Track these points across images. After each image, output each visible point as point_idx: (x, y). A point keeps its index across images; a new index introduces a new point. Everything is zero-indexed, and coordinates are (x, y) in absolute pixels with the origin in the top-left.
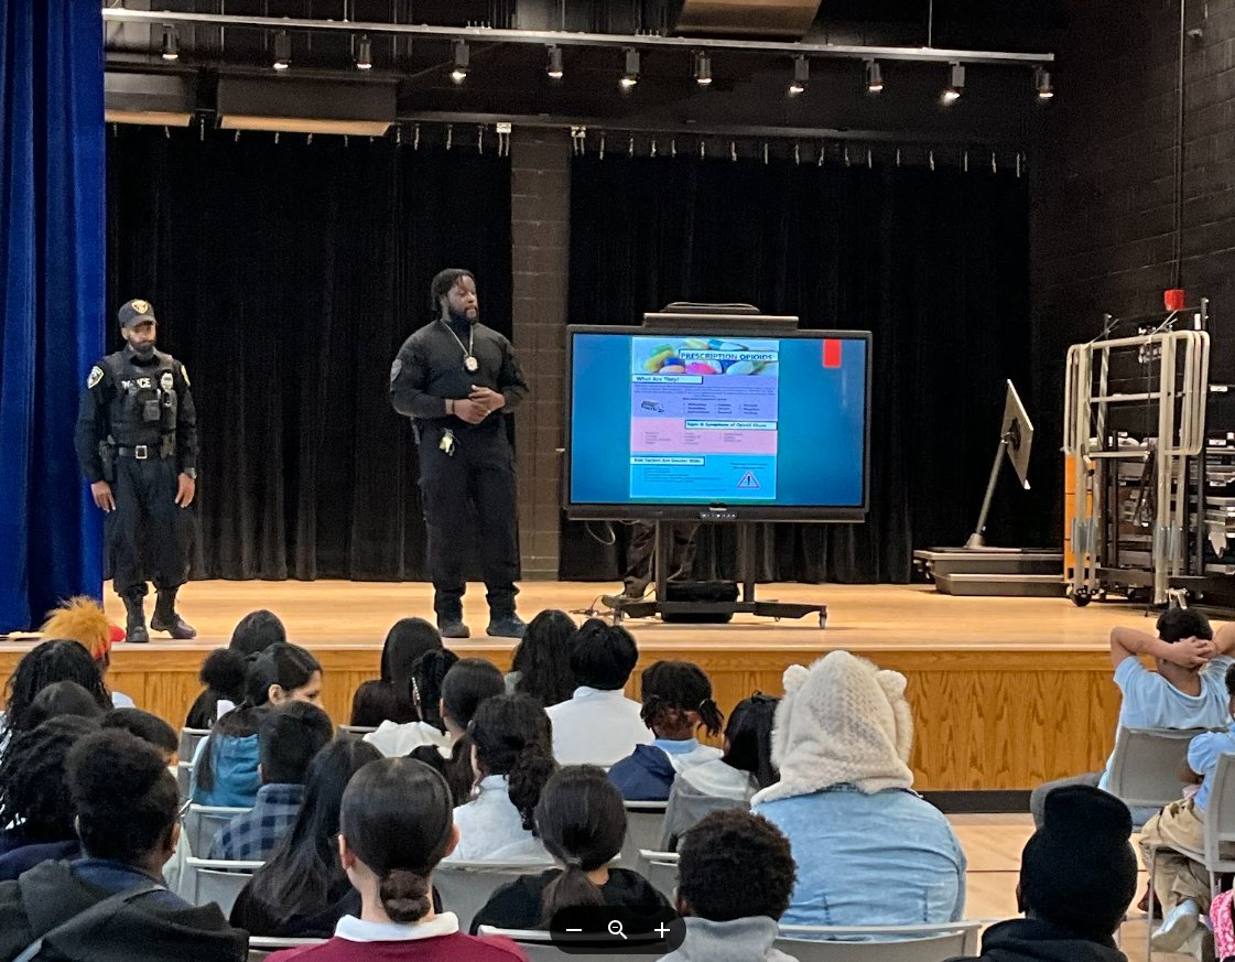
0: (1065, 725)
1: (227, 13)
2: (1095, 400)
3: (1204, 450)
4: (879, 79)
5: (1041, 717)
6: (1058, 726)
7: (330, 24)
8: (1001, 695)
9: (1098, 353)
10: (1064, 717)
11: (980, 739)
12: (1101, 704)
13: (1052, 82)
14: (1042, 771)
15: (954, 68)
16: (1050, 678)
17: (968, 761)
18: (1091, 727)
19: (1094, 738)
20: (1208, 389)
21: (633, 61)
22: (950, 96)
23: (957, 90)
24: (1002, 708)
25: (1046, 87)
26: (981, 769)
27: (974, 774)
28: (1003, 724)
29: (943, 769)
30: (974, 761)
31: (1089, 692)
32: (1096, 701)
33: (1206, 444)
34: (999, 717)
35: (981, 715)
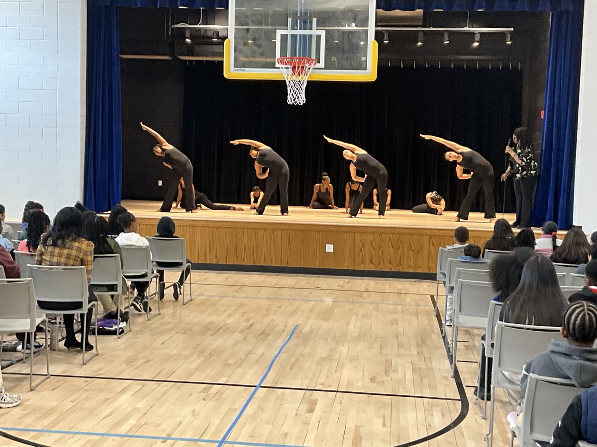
0: (421, 252)
4: (447, 39)
5: (413, 248)
6: (419, 252)
8: (399, 242)
10: (421, 249)
11: (392, 255)
12: (433, 245)
13: (511, 38)
14: (413, 265)
15: (476, 35)
16: (416, 237)
17: (388, 262)
18: (430, 252)
19: (430, 256)
22: (476, 44)
23: (477, 42)
24: (400, 245)
25: (509, 39)
26: (392, 264)
27: (390, 266)
28: (400, 250)
29: (380, 264)
30: (390, 261)
31: (429, 242)
32: (431, 245)
34: (399, 248)
35: (393, 247)
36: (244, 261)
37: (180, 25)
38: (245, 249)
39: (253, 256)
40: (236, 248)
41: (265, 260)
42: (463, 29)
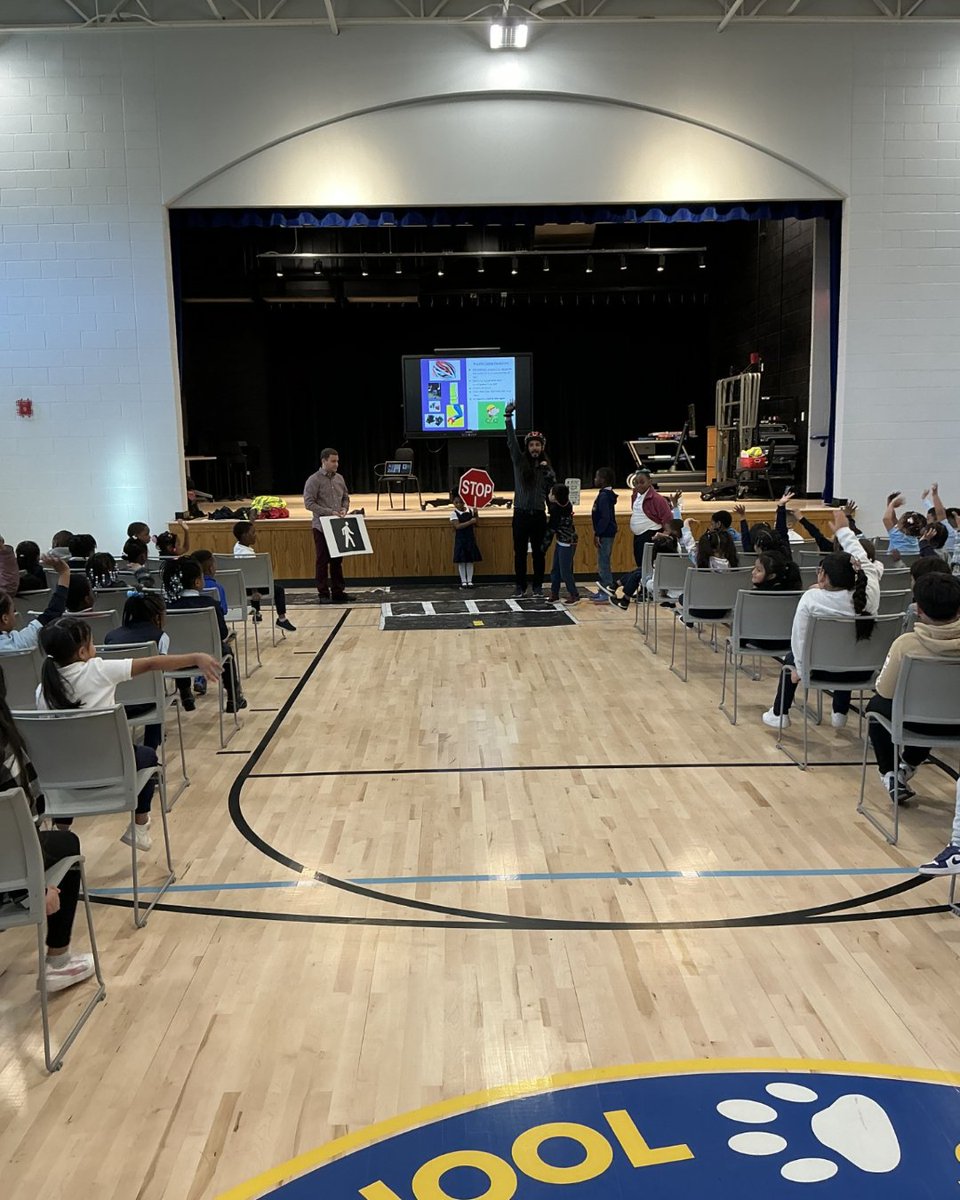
1: (342, 253)
2: (736, 403)
3: (758, 425)
4: (625, 264)
7: (384, 255)
9: (729, 384)
13: (705, 260)
15: (661, 256)
20: (760, 398)
21: (515, 263)
22: (660, 269)
23: (663, 266)
25: (702, 262)
33: (759, 422)
36: (417, 570)
37: (268, 255)
38: (418, 556)
39: (428, 564)
40: (405, 556)
41: (445, 568)
42: (643, 250)
